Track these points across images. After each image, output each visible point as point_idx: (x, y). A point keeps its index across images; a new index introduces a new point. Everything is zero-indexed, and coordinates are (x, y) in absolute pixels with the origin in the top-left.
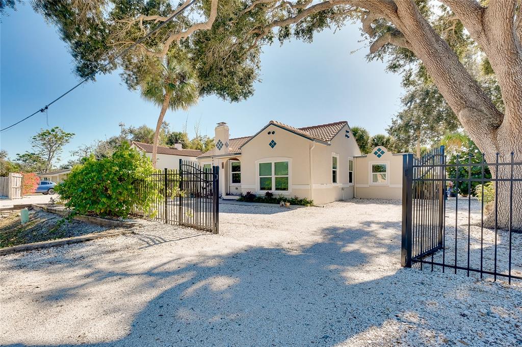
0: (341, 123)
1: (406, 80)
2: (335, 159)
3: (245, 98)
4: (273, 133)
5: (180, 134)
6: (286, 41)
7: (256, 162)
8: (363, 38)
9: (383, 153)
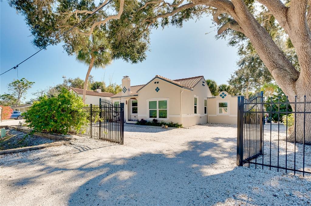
0: (200, 77)
1: (240, 51)
2: (196, 99)
3: (141, 61)
4: (158, 83)
5: (100, 83)
6: (166, 27)
7: (147, 100)
8: (213, 25)
9: (225, 95)
